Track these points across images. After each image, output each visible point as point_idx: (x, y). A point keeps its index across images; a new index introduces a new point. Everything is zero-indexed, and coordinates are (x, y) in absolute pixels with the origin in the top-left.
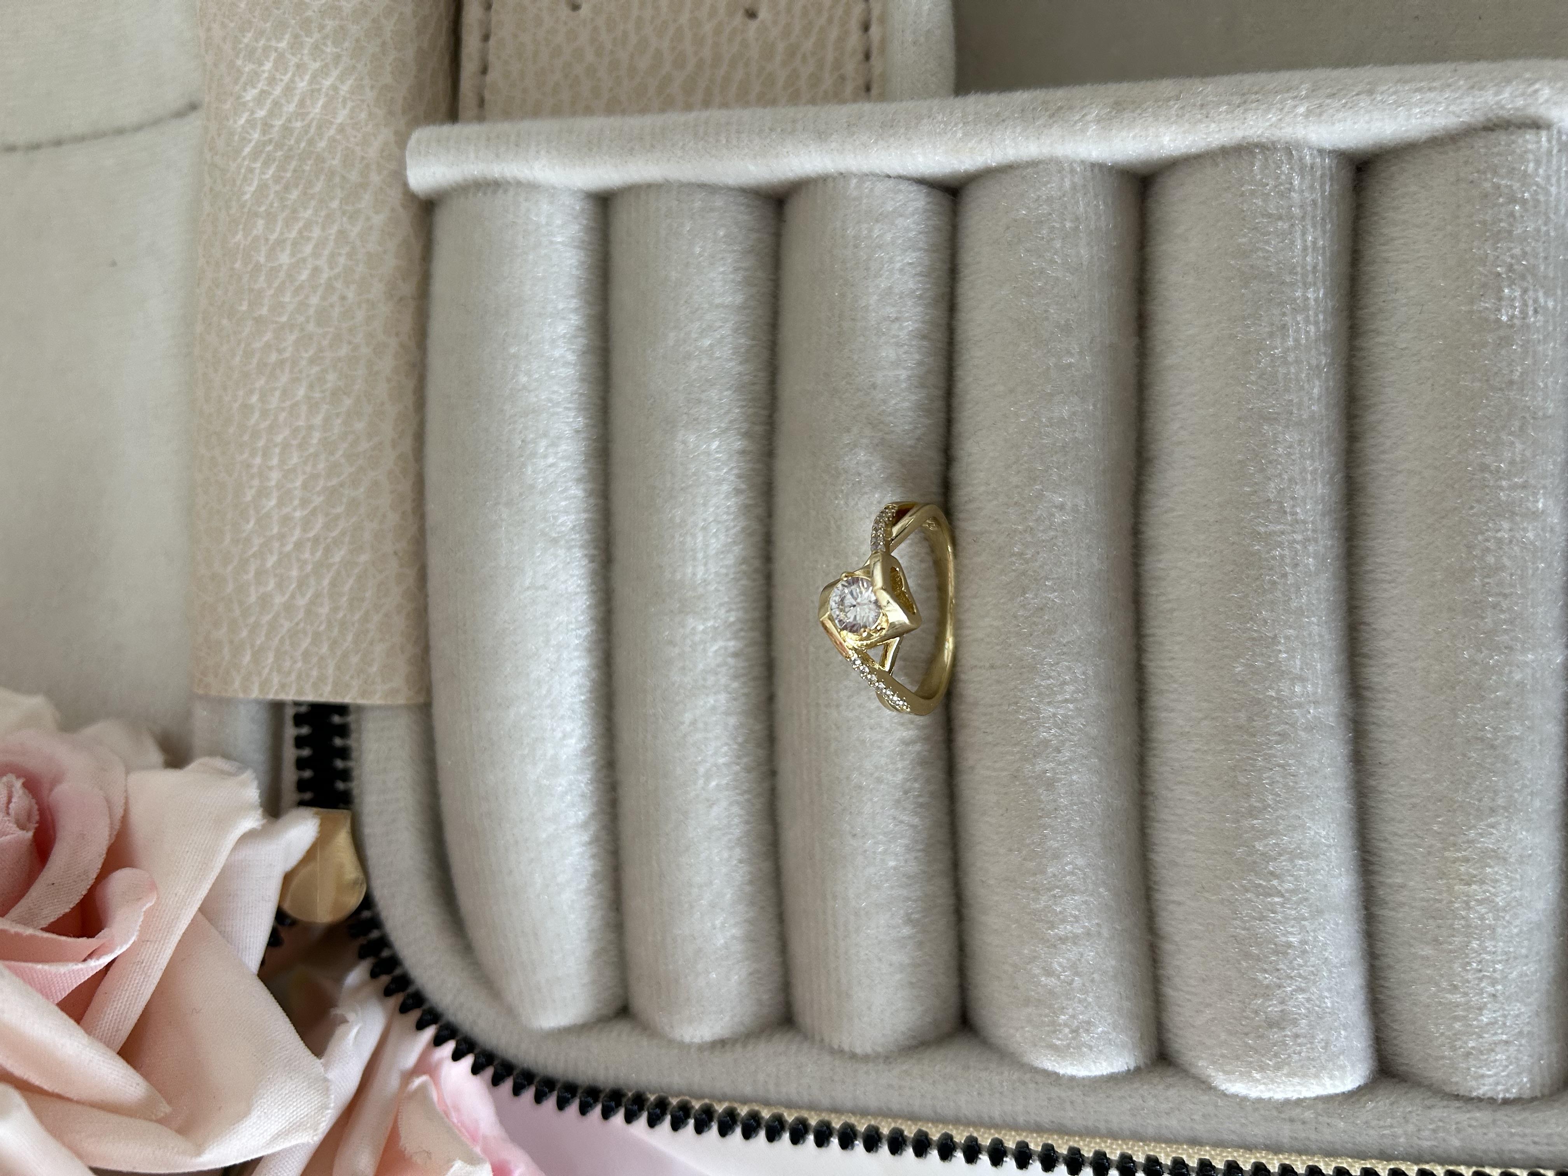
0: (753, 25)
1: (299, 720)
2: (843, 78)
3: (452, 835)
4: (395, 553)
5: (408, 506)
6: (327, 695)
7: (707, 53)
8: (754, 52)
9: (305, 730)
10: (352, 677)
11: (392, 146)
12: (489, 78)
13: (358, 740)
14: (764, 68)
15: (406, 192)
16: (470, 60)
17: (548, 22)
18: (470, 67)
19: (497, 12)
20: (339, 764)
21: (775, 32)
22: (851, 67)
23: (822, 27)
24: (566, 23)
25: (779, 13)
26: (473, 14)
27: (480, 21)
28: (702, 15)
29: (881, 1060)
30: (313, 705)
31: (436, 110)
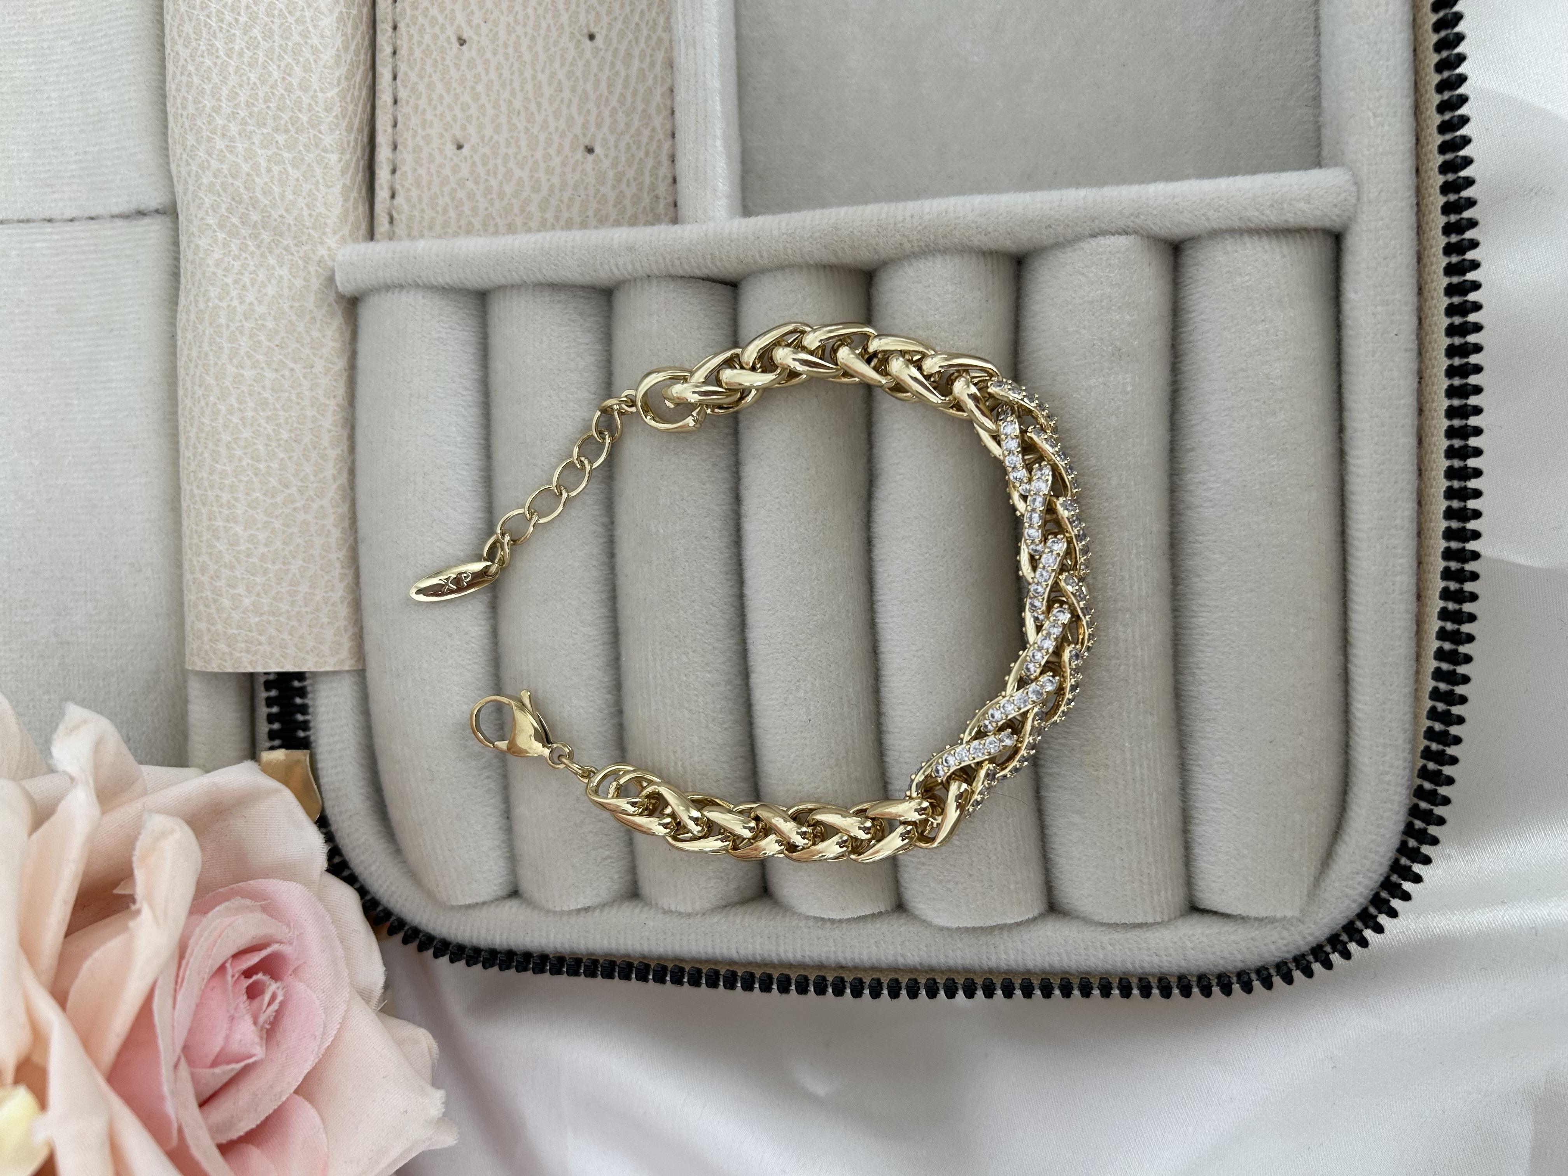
0: (590, 157)
1: (268, 685)
2: (657, 197)
3: (384, 766)
4: (338, 558)
5: (346, 523)
6: (288, 668)
7: (556, 180)
8: (591, 179)
9: (273, 693)
10: (307, 652)
11: (326, 258)
12: (395, 202)
13: (313, 699)
14: (599, 190)
15: (337, 292)
16: (382, 189)
17: (439, 159)
18: (382, 194)
19: (401, 152)
20: (300, 717)
21: (606, 163)
22: (662, 188)
23: (641, 159)
24: (452, 159)
25: (609, 148)
26: (383, 153)
27: (389, 159)
28: (552, 151)
29: (699, 916)
30: (279, 674)
31: (358, 229)
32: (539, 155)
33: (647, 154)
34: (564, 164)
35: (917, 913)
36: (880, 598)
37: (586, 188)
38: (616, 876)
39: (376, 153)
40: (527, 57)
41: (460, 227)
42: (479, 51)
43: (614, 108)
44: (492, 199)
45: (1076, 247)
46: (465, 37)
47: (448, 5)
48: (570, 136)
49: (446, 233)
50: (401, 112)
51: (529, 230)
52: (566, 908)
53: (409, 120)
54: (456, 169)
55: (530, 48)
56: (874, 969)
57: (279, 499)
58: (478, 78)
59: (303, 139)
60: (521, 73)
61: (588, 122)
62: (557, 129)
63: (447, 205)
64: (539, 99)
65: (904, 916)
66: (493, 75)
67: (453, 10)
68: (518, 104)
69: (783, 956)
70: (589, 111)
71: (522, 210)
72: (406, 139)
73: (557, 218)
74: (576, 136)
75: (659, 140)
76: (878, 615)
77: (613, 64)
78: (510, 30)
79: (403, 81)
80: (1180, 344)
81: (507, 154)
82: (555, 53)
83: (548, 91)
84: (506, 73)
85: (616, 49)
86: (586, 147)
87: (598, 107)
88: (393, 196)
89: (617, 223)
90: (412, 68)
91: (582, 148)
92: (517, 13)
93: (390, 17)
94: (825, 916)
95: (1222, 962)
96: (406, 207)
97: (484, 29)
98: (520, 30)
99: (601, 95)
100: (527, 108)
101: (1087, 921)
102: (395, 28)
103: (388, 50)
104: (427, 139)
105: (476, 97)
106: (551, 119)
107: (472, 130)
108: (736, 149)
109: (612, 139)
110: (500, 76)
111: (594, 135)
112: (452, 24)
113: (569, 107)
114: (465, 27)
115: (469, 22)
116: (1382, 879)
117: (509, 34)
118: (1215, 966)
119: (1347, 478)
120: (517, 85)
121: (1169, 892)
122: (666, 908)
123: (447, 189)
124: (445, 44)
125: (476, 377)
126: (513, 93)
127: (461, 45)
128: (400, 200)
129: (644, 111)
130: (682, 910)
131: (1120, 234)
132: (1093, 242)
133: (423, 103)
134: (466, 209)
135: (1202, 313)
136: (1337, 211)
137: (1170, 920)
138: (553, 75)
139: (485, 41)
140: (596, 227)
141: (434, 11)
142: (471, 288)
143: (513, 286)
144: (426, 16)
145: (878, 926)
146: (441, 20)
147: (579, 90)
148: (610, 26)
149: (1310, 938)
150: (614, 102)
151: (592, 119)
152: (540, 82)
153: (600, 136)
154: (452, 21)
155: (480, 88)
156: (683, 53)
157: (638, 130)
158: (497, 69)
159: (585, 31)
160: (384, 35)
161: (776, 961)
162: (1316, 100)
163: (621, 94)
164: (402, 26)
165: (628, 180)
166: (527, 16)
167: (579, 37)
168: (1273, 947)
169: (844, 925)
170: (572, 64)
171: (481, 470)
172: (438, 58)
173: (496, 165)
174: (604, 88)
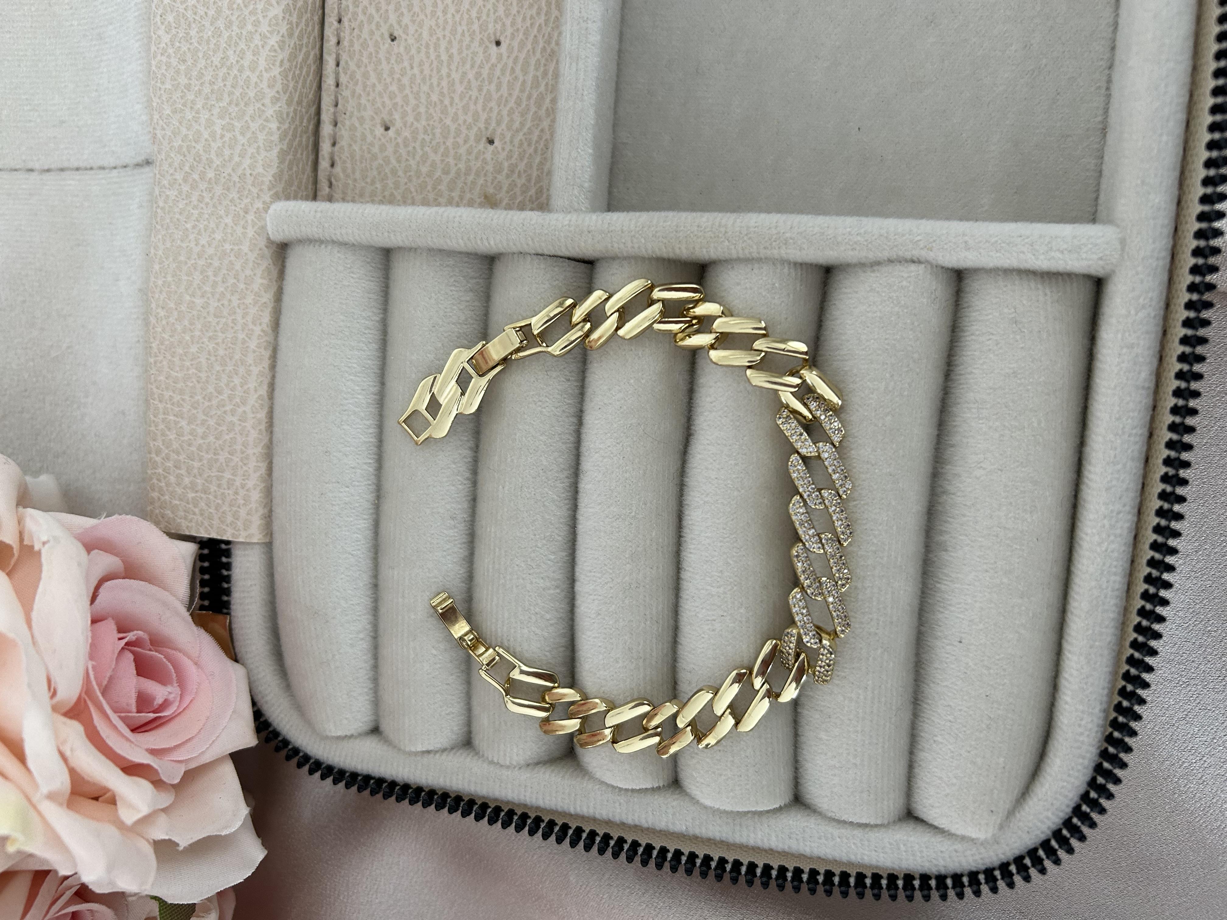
0: (490, 148)
4: (255, 454)
5: (263, 427)
7: (462, 166)
8: (490, 168)
10: (227, 526)
12: (334, 171)
14: (496, 178)
15: (268, 238)
16: (324, 158)
17: (369, 138)
18: (324, 163)
19: (340, 129)
21: (503, 155)
24: (380, 138)
26: (326, 128)
27: (330, 134)
28: (460, 140)
29: (516, 770)
30: (211, 540)
32: (449, 143)
34: (469, 152)
35: (688, 791)
37: (486, 175)
38: (455, 728)
39: (321, 128)
40: (444, 57)
42: (406, 48)
43: (512, 108)
46: (396, 34)
47: (384, 6)
48: (475, 128)
49: (372, 200)
50: (341, 94)
52: (413, 749)
53: (348, 101)
54: (383, 148)
55: (447, 50)
57: (214, 402)
58: (403, 73)
59: (249, 111)
60: (439, 71)
61: (490, 118)
62: (465, 121)
63: (375, 177)
64: (452, 95)
65: (678, 791)
66: (416, 71)
67: (387, 11)
68: (435, 98)
70: (491, 108)
72: (345, 118)
73: (461, 197)
74: (479, 128)
75: (546, 140)
77: (513, 70)
78: (432, 32)
79: (344, 68)
81: (424, 139)
82: (467, 55)
83: (459, 89)
84: (427, 70)
85: (517, 57)
86: (488, 139)
87: (499, 106)
88: (332, 166)
89: (509, 207)
90: (351, 58)
91: (484, 139)
92: (438, 18)
93: (336, 11)
94: (615, 785)
96: (342, 176)
97: (412, 30)
99: (502, 96)
100: (442, 102)
102: (340, 21)
103: (333, 40)
104: (361, 120)
105: (401, 88)
106: (460, 112)
107: (397, 115)
109: (508, 135)
110: (422, 72)
111: (494, 129)
112: (385, 22)
113: (475, 103)
114: (396, 26)
115: (399, 22)
117: (431, 35)
120: (435, 81)
121: (892, 801)
122: (491, 759)
123: (375, 164)
124: (379, 39)
126: (431, 86)
127: (393, 40)
128: (338, 169)
129: (536, 112)
130: (502, 762)
131: (913, 262)
132: (890, 267)
133: (359, 89)
134: (390, 182)
136: (1102, 263)
137: (889, 824)
138: (464, 74)
139: (411, 41)
141: (372, 10)
142: (376, 245)
143: (410, 249)
144: (365, 14)
145: (656, 797)
146: (377, 18)
147: (485, 91)
148: (513, 36)
150: (512, 104)
151: (494, 115)
152: (454, 80)
153: (499, 131)
154: (386, 20)
155: (405, 81)
157: (529, 129)
158: (420, 65)
159: (493, 38)
160: (330, 27)
163: (518, 97)
164: (345, 20)
165: (519, 172)
166: (446, 21)
167: (488, 43)
169: (629, 793)
170: (480, 67)
172: (373, 51)
173: (415, 147)
174: (504, 91)
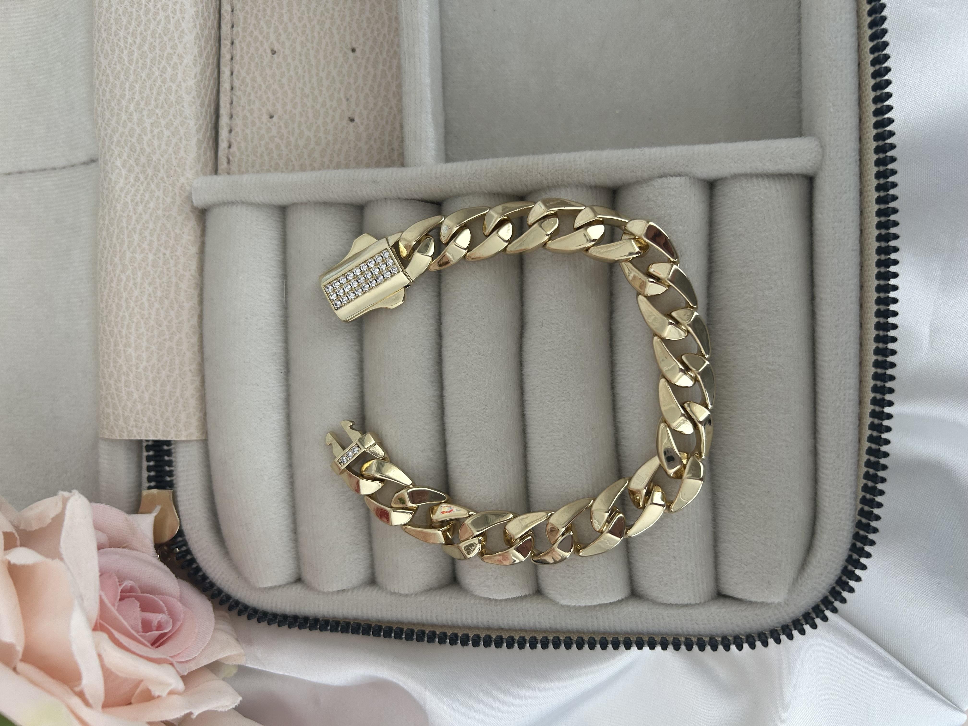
0: (352, 124)
1: (148, 448)
2: (393, 149)
3: (218, 499)
4: (190, 370)
5: (196, 349)
6: (160, 437)
7: (330, 138)
8: (352, 138)
9: (151, 453)
10: (171, 428)
11: (186, 185)
12: (231, 150)
13: (175, 457)
14: (357, 145)
15: (192, 206)
16: (223, 142)
17: (258, 124)
18: (223, 145)
19: (235, 119)
20: (167, 469)
21: (362, 128)
22: (396, 145)
23: (383, 126)
24: (266, 124)
25: (363, 119)
26: (224, 120)
27: (227, 124)
28: (328, 120)
29: (413, 596)
30: (155, 441)
31: (207, 166)
32: (320, 122)
33: (387, 122)
34: (336, 128)
35: (550, 596)
36: (527, 399)
37: (349, 143)
38: (362, 570)
39: (220, 120)
40: (313, 61)
41: (271, 166)
42: (284, 58)
43: (367, 94)
44: (291, 149)
45: (649, 184)
46: (275, 49)
47: (265, 30)
48: (339, 111)
49: (262, 170)
50: (235, 95)
51: (313, 169)
52: (330, 590)
53: (241, 100)
54: (269, 130)
55: (315, 57)
56: (521, 630)
57: (155, 333)
58: (283, 74)
59: (172, 112)
60: (310, 72)
61: (350, 102)
62: (331, 106)
63: (263, 152)
64: (320, 88)
65: (541, 597)
66: (292, 73)
67: (268, 33)
68: (307, 91)
69: (464, 620)
70: (351, 96)
71: (310, 156)
72: (238, 112)
73: (331, 161)
74: (343, 111)
75: (395, 115)
76: (526, 409)
77: (366, 67)
78: (303, 45)
79: (237, 75)
80: (713, 244)
81: (300, 122)
82: (331, 60)
83: (326, 83)
84: (300, 71)
85: (368, 58)
86: (349, 118)
87: (357, 93)
88: (230, 147)
89: (368, 166)
90: (242, 68)
91: (347, 118)
92: (307, 35)
93: (229, 36)
94: (491, 597)
95: (737, 629)
96: (238, 154)
97: (287, 44)
98: (309, 45)
99: (359, 86)
100: (313, 93)
101: (654, 602)
102: (232, 43)
103: (228, 57)
104: (251, 111)
105: (282, 86)
106: (328, 100)
107: (279, 106)
108: (441, 119)
109: (365, 113)
110: (297, 73)
111: (354, 111)
112: (267, 41)
113: (339, 92)
114: (276, 43)
115: (278, 40)
116: (837, 578)
117: (303, 47)
118: (733, 631)
119: (816, 328)
120: (307, 79)
121: (705, 584)
122: (392, 591)
123: (263, 143)
124: (263, 54)
125: (279, 259)
126: (304, 83)
127: (273, 54)
128: (234, 149)
129: (385, 96)
130: (402, 592)
131: (676, 176)
132: (660, 181)
133: (249, 89)
134: (275, 155)
135: (727, 225)
136: (810, 164)
137: (705, 602)
138: (329, 73)
139: (287, 52)
140: (355, 167)
141: (256, 33)
142: (275, 204)
143: (302, 203)
144: (252, 36)
145: (524, 604)
146: (260, 38)
147: (345, 83)
148: (365, 43)
149: (792, 615)
150: (367, 90)
151: (353, 100)
152: (322, 77)
153: (358, 111)
154: (268, 39)
155: (285, 81)
156: (407, 62)
157: (381, 108)
158: (295, 69)
159: (349, 46)
160: (225, 47)
161: (460, 625)
162: (799, 94)
163: (371, 86)
164: (236, 42)
165: (375, 139)
166: (314, 37)
167: (345, 49)
168: (769, 621)
169: (503, 603)
170: (341, 67)
171: (282, 317)
172: (259, 62)
173: (294, 128)
174: (360, 81)
